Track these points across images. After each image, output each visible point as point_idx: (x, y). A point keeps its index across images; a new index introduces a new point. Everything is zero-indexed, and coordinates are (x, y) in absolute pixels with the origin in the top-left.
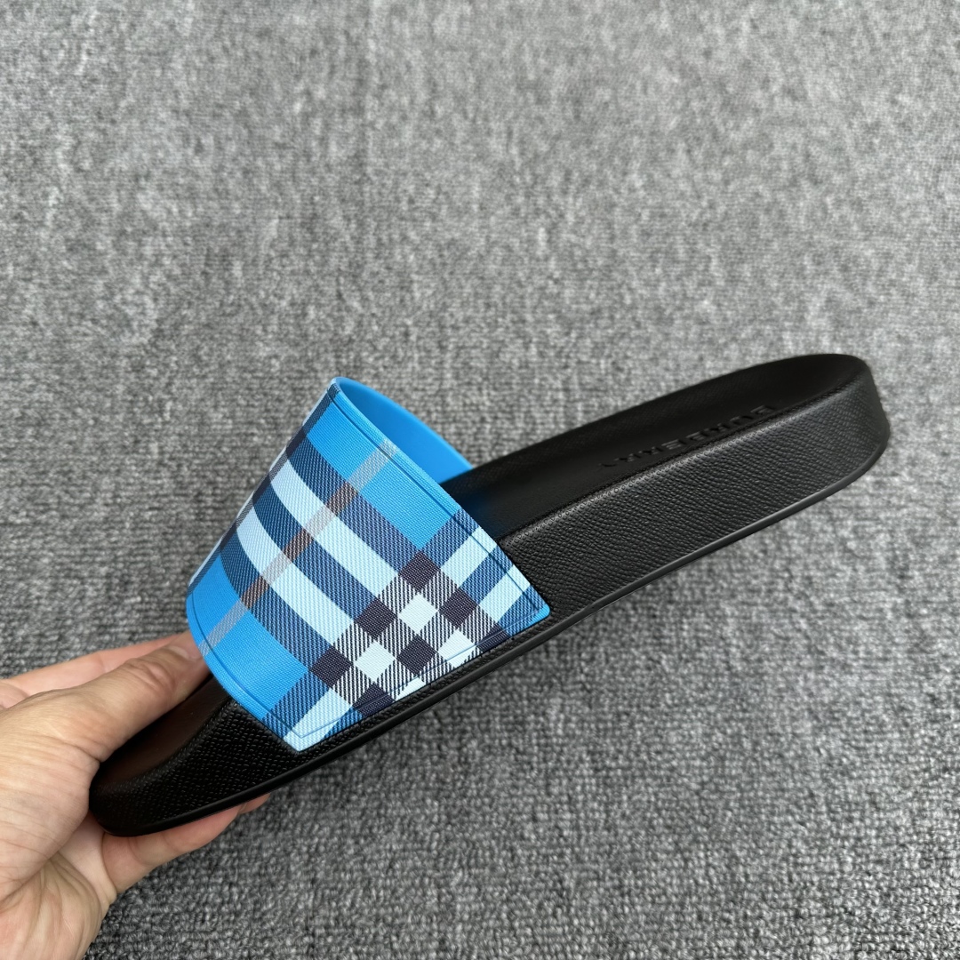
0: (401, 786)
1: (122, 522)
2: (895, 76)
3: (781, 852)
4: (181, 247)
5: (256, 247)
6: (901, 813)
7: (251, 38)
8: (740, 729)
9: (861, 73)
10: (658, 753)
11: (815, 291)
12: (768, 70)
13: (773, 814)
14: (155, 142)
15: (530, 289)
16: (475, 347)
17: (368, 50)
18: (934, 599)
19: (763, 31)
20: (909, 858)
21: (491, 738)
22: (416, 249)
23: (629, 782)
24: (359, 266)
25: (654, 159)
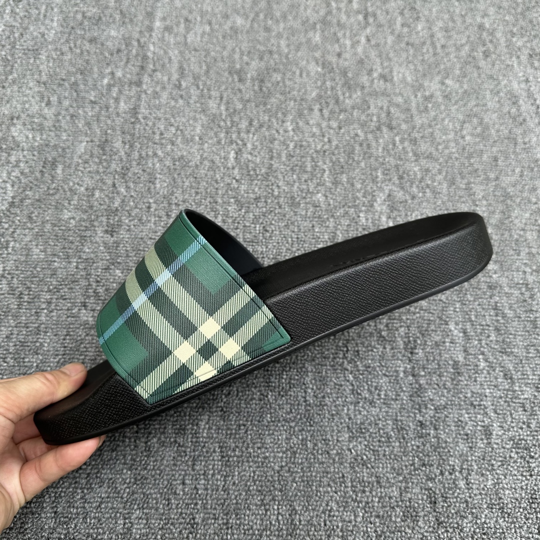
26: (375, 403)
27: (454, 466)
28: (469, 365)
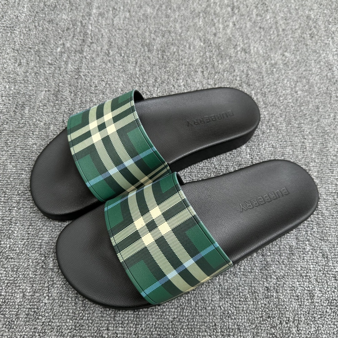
26: (237, 274)
27: (289, 318)
28: (300, 248)
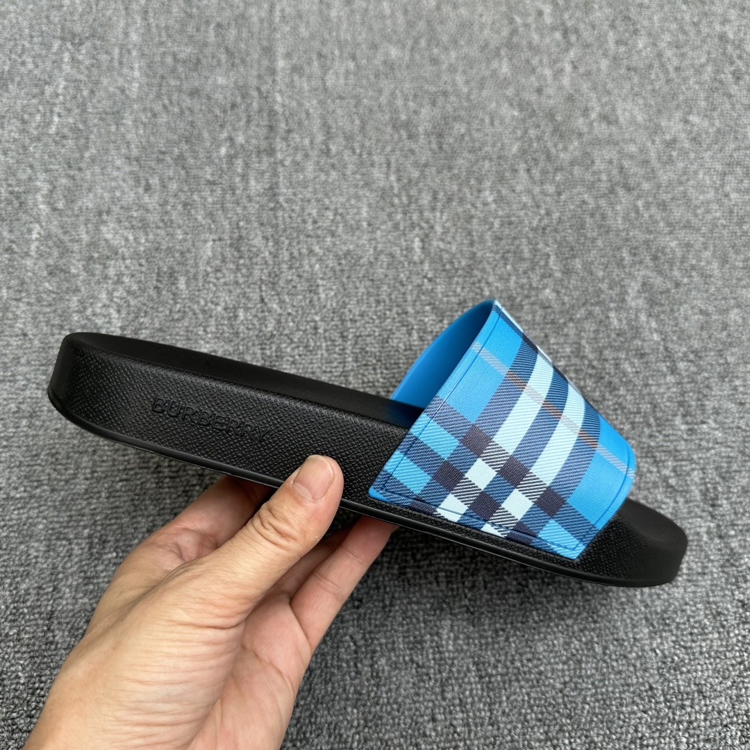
0: (327, 698)
1: (99, 492)
2: (686, 101)
3: (630, 736)
4: (138, 267)
5: (196, 265)
6: (723, 699)
7: (184, 97)
8: (592, 638)
9: (660, 99)
10: (529, 660)
11: (632, 277)
12: (587, 101)
13: (621, 705)
14: (113, 184)
15: (410, 287)
16: (369, 336)
17: (276, 102)
18: (739, 522)
19: (582, 70)
20: (731, 736)
21: (396, 656)
22: (320, 260)
23: (507, 686)
24: (276, 275)
25: (501, 179)
